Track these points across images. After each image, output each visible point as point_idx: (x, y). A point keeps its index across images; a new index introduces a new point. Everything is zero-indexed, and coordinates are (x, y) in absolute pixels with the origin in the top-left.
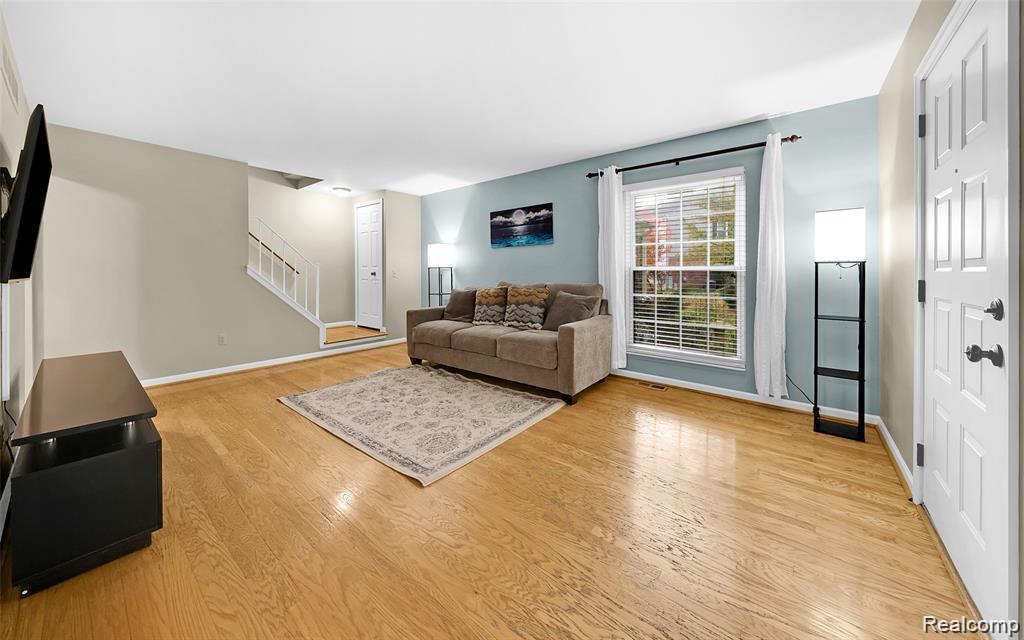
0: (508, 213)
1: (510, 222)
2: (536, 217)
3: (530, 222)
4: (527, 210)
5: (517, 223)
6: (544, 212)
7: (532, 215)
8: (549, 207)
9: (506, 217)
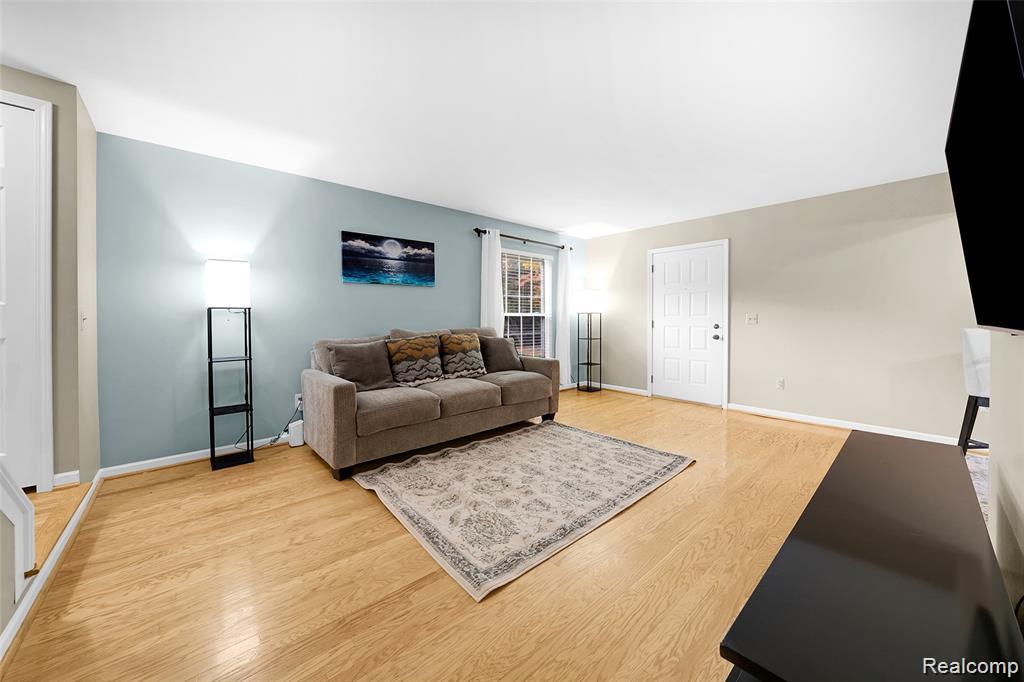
0: (376, 240)
1: (379, 252)
2: (416, 254)
3: (408, 258)
4: (405, 243)
5: (388, 256)
6: (425, 251)
7: (411, 251)
8: (431, 246)
9: (371, 244)
